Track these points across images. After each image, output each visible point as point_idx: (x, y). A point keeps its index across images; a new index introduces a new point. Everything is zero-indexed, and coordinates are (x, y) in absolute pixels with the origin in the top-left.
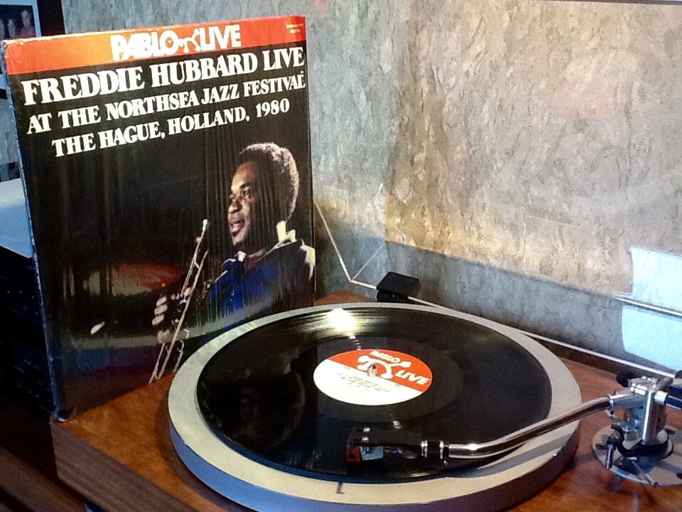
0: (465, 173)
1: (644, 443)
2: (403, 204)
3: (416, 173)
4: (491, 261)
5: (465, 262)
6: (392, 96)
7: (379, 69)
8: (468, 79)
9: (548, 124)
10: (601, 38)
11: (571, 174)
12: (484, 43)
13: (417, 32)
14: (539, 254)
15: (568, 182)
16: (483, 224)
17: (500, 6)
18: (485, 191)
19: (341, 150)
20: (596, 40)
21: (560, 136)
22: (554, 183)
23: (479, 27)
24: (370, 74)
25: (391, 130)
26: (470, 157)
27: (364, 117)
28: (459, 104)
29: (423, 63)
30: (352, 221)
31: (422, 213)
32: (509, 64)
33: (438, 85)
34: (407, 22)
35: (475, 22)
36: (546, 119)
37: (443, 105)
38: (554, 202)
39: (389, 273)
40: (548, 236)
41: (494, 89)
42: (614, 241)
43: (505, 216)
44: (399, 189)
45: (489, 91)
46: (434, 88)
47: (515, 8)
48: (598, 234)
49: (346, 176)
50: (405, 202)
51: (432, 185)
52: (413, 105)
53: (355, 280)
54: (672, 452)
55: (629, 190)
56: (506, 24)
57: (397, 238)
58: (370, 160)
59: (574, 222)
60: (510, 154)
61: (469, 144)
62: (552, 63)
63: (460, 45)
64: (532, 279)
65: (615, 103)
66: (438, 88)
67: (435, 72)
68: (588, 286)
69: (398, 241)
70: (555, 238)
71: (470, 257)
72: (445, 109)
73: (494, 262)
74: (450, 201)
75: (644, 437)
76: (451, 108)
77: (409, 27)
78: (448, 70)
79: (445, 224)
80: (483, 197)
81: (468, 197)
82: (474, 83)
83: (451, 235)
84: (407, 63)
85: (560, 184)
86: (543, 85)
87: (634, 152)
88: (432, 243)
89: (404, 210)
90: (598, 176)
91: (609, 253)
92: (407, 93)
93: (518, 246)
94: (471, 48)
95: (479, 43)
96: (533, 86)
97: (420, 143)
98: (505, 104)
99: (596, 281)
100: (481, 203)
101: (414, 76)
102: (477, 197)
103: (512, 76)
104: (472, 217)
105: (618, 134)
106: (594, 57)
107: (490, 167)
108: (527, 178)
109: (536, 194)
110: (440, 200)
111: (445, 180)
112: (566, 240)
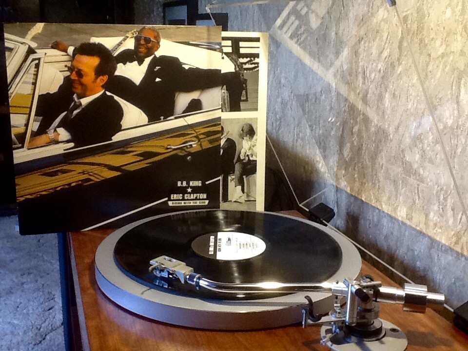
0: (375, 141)
1: (347, 323)
3: (353, 139)
4: (383, 206)
5: (372, 206)
6: (346, 86)
7: (342, 68)
8: (380, 74)
9: (416, 108)
10: (446, 45)
11: (426, 145)
12: (388, 50)
13: (359, 42)
14: (406, 204)
15: (424, 151)
16: (381, 179)
17: (397, 24)
18: (383, 156)
19: (322, 123)
20: (444, 46)
21: (421, 117)
22: (417, 152)
23: (387, 38)
24: (338, 72)
25: (344, 109)
26: (378, 131)
27: (333, 100)
28: (375, 93)
29: (360, 65)
31: (354, 169)
32: (400, 64)
33: (366, 78)
34: (356, 36)
35: (385, 35)
36: (415, 105)
37: (367, 93)
38: (416, 166)
40: (412, 192)
41: (392, 82)
42: (445, 199)
43: (392, 174)
44: (345, 150)
45: (389, 83)
46: (365, 80)
47: (405, 25)
48: (437, 192)
49: (323, 140)
50: (347, 160)
51: (360, 149)
52: (355, 92)
55: (456, 160)
56: (400, 37)
57: (343, 185)
58: (334, 129)
59: (425, 182)
60: (397, 128)
61: (378, 121)
62: (420, 64)
63: (377, 51)
64: (402, 222)
65: (452, 94)
66: (366, 81)
67: (366, 70)
68: (430, 232)
69: (342, 188)
70: (415, 193)
71: (373, 203)
72: (369, 96)
74: (367, 161)
76: (371, 95)
77: (356, 39)
78: (372, 69)
79: (364, 176)
80: (382, 159)
81: (375, 159)
82: (383, 77)
83: (366, 185)
84: (354, 64)
85: (420, 152)
86: (415, 81)
87: (460, 131)
88: (357, 190)
89: (346, 166)
91: (442, 208)
92: (352, 84)
93: (396, 197)
94: (383, 54)
96: (410, 80)
97: (357, 118)
98: (396, 93)
99: (434, 229)
100: (381, 164)
101: (356, 72)
102: (379, 159)
103: (400, 73)
104: (376, 172)
105: (452, 117)
106: (442, 59)
107: (387, 138)
108: (404, 147)
109: (407, 159)
110: (363, 160)
111: (366, 145)
112: (420, 196)
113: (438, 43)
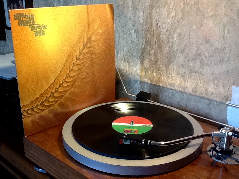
0: (167, 58)
1: (224, 150)
3: (151, 57)
4: (176, 88)
5: (167, 88)
6: (143, 31)
7: (139, 21)
8: (169, 25)
9: (196, 41)
10: (215, 11)
11: (204, 58)
12: (175, 13)
13: (152, 9)
14: (192, 86)
15: (203, 61)
16: (173, 75)
17: (180, 0)
18: (174, 64)
19: (125, 49)
20: (213, 12)
21: (200, 45)
22: (198, 61)
24: (136, 23)
25: (143, 43)
26: (169, 52)
27: (134, 38)
28: (166, 34)
29: (154, 20)
30: (129, 74)
31: (153, 71)
32: (183, 20)
34: (149, 5)
35: (172, 6)
38: (198, 68)
39: (141, 92)
40: (195, 80)
41: (178, 28)
42: (218, 82)
43: (181, 73)
44: (145, 63)
45: (176, 29)
47: (186, 1)
48: (212, 79)
49: (127, 58)
50: (147, 67)
51: (156, 62)
52: (150, 34)
53: (129, 94)
54: (234, 153)
55: (223, 64)
56: (183, 6)
57: (144, 80)
58: (135, 53)
59: (204, 75)
60: (183, 51)
61: (169, 48)
62: (198, 20)
63: (166, 13)
64: (190, 94)
65: (219, 34)
66: (159, 28)
67: (158, 22)
68: (209, 97)
69: (144, 81)
70: (198, 80)
71: (169, 86)
72: (161, 35)
73: (177, 88)
74: (162, 67)
75: (224, 148)
76: (163, 35)
77: (150, 7)
78: (162, 22)
79: (161, 75)
80: (173, 66)
81: (168, 66)
82: (171, 26)
83: (162, 79)
84: (148, 19)
85: (200, 62)
86: (194, 28)
87: (225, 51)
88: (156, 81)
89: (146, 70)
90: (213, 59)
91: (216, 86)
92: (148, 30)
93: (185, 83)
94: (170, 15)
95: (173, 13)
96: (191, 28)
97: (152, 47)
98: (182, 34)
99: (212, 95)
100: (173, 68)
101: (151, 24)
102: (171, 66)
103: (184, 24)
104: (170, 73)
105: (220, 44)
106: (212, 18)
107: (176, 56)
108: (189, 60)
109: (192, 65)
110: (159, 67)
111: (161, 60)
112: (202, 81)
113: (209, 10)
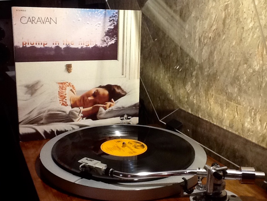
0: (207, 81)
2: (188, 93)
3: (193, 80)
4: (214, 120)
7: (184, 36)
8: (210, 40)
9: (235, 60)
11: (242, 82)
13: (196, 21)
14: (229, 118)
15: (240, 86)
16: (212, 103)
17: (222, 10)
18: (213, 89)
20: (253, 23)
21: (239, 65)
22: (236, 87)
23: (215, 18)
24: (182, 38)
25: (186, 62)
26: (209, 74)
27: (179, 56)
28: (207, 51)
29: (197, 34)
31: (194, 97)
32: (224, 34)
33: (201, 42)
34: (194, 17)
35: (214, 16)
36: (234, 58)
37: (202, 51)
38: (235, 95)
40: (233, 111)
42: (255, 114)
43: (219, 100)
44: (187, 86)
45: (217, 45)
47: (227, 10)
48: (249, 111)
49: (172, 80)
51: (197, 85)
52: (193, 51)
55: (261, 91)
56: (223, 17)
58: (180, 74)
59: (241, 105)
60: (222, 72)
62: (237, 33)
63: (209, 26)
65: (258, 51)
66: (201, 44)
67: (201, 38)
70: (235, 112)
71: (206, 118)
72: (203, 53)
74: (202, 92)
76: (205, 53)
78: (205, 37)
79: (200, 102)
80: (212, 92)
81: (208, 91)
82: (212, 42)
83: (202, 107)
85: (238, 87)
86: (234, 44)
87: (264, 73)
88: (196, 111)
89: (188, 96)
90: (251, 84)
91: (253, 120)
92: (192, 46)
93: (222, 114)
94: (212, 28)
95: (215, 25)
96: (231, 43)
97: (195, 67)
98: (222, 51)
100: (212, 94)
101: (194, 39)
103: (224, 38)
104: (209, 100)
105: (259, 65)
106: (252, 30)
107: (215, 78)
108: (227, 84)
109: (229, 91)
110: (199, 92)
111: (201, 83)
112: (238, 113)
113: (249, 21)
